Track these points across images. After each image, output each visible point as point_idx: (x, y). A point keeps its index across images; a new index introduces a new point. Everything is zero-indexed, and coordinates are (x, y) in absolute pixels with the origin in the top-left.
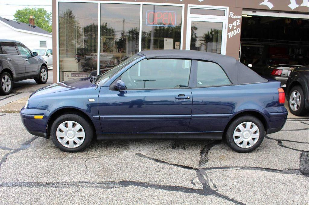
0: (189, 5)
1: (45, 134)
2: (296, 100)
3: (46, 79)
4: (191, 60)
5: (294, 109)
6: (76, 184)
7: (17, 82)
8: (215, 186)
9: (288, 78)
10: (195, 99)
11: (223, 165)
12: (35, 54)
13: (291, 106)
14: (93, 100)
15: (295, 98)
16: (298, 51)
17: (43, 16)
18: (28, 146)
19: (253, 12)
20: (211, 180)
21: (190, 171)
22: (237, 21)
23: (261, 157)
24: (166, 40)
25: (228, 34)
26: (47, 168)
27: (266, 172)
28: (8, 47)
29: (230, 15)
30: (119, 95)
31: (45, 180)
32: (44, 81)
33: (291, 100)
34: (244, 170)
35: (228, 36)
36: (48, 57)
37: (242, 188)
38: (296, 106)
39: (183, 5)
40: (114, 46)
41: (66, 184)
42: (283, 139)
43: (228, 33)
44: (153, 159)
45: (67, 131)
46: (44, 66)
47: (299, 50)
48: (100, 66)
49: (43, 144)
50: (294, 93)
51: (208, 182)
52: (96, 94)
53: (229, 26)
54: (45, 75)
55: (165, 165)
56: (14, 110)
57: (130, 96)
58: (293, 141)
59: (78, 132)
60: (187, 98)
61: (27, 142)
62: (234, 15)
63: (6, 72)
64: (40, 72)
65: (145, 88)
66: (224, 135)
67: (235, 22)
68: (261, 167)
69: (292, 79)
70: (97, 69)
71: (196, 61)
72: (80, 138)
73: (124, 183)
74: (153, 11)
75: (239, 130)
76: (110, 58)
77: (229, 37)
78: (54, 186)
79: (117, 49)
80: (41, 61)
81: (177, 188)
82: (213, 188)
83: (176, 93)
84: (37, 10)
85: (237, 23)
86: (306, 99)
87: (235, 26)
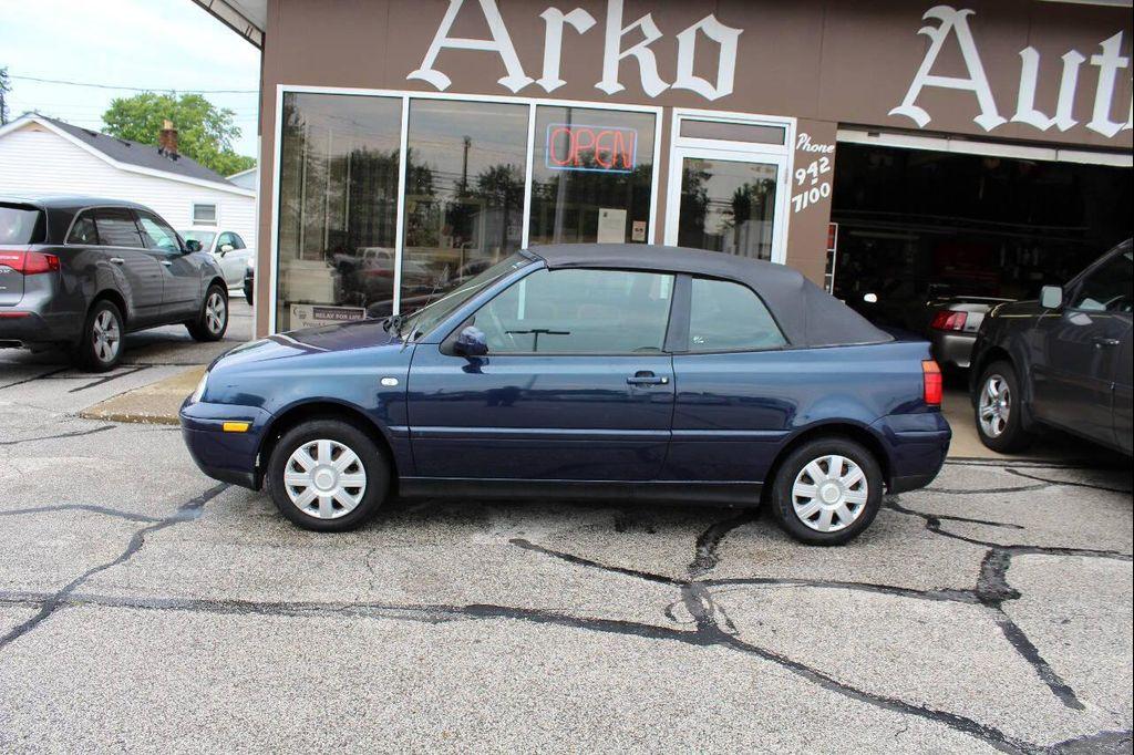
0: (676, 111)
1: (251, 476)
2: (998, 405)
3: (221, 326)
4: (673, 277)
5: (992, 431)
6: (347, 610)
7: (136, 334)
8: (730, 624)
9: (974, 339)
10: (681, 388)
11: (760, 574)
12: (193, 246)
13: (984, 424)
14: (394, 382)
15: (995, 398)
16: (1027, 256)
17: (200, 121)
18: (196, 512)
19: (870, 134)
20: (722, 610)
21: (664, 586)
22: (821, 160)
23: (872, 559)
24: (605, 215)
25: (793, 200)
26: (260, 569)
27: (878, 594)
28: (111, 222)
29: (801, 142)
30: (466, 369)
31: (258, 598)
32: (217, 331)
33: (983, 404)
34: (818, 589)
35: (793, 205)
36: (222, 256)
37: (805, 631)
38: (996, 422)
39: (659, 111)
40: (442, 228)
41: (317, 609)
42: (943, 514)
43: (793, 196)
44: (559, 555)
45: (316, 469)
46: (219, 284)
47: (1030, 252)
48: (402, 289)
49: (239, 509)
50: (992, 383)
51: (712, 614)
52: (402, 365)
53: (797, 176)
54: (219, 315)
55: (594, 571)
56: (141, 414)
57: (497, 373)
58: (972, 521)
59: (346, 472)
60: (660, 383)
61: (192, 501)
62: (812, 143)
63: (105, 301)
64: (207, 302)
65: (535, 349)
66: (767, 492)
67: (815, 164)
68: (867, 581)
69: (986, 338)
70: (392, 297)
71: (688, 278)
72: (352, 491)
73: (479, 610)
74: (565, 125)
75: (808, 479)
76: (420, 266)
77: (798, 209)
78: (285, 612)
79: (452, 238)
80: (208, 268)
81: (624, 627)
82: (724, 628)
83: (630, 369)
84: (179, 100)
85: (822, 166)
86: (1023, 402)
87: (815, 175)
